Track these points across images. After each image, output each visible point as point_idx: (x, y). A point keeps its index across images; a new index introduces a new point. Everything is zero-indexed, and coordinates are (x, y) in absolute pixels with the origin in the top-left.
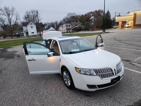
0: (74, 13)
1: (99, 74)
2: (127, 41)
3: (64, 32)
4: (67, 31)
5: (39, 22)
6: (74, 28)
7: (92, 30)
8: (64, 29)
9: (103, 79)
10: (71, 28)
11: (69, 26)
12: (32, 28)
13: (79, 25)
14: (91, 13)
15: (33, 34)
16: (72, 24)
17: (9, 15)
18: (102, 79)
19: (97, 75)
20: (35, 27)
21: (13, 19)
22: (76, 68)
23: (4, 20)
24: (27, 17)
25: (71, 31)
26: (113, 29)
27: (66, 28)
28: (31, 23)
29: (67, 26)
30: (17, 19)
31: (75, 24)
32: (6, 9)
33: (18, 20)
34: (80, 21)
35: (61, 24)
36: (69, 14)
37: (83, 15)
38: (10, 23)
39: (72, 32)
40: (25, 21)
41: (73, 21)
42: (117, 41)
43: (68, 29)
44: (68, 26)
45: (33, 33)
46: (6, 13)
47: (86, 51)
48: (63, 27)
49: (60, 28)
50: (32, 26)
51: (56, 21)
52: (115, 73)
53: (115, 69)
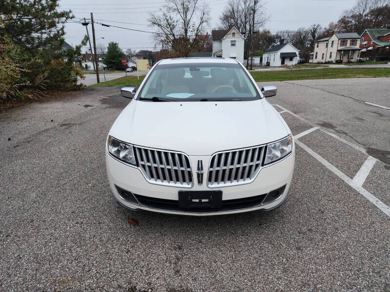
1: (143, 163)
3: (328, 59)
4: (338, 59)
6: (370, 48)
8: (330, 49)
10: (357, 47)
11: (354, 41)
12: (233, 44)
16: (366, 34)
17: (186, 10)
19: (138, 165)
21: (195, 20)
23: (175, 24)
27: (340, 48)
29: (343, 41)
30: (202, 23)
31: (377, 35)
33: (204, 24)
35: (329, 33)
38: (186, 31)
39: (361, 62)
41: (378, 25)
43: (343, 52)
44: (349, 42)
46: (180, 7)
48: (330, 45)
49: (318, 46)
50: (235, 41)
51: (314, 25)
52: (198, 174)
53: (201, 161)
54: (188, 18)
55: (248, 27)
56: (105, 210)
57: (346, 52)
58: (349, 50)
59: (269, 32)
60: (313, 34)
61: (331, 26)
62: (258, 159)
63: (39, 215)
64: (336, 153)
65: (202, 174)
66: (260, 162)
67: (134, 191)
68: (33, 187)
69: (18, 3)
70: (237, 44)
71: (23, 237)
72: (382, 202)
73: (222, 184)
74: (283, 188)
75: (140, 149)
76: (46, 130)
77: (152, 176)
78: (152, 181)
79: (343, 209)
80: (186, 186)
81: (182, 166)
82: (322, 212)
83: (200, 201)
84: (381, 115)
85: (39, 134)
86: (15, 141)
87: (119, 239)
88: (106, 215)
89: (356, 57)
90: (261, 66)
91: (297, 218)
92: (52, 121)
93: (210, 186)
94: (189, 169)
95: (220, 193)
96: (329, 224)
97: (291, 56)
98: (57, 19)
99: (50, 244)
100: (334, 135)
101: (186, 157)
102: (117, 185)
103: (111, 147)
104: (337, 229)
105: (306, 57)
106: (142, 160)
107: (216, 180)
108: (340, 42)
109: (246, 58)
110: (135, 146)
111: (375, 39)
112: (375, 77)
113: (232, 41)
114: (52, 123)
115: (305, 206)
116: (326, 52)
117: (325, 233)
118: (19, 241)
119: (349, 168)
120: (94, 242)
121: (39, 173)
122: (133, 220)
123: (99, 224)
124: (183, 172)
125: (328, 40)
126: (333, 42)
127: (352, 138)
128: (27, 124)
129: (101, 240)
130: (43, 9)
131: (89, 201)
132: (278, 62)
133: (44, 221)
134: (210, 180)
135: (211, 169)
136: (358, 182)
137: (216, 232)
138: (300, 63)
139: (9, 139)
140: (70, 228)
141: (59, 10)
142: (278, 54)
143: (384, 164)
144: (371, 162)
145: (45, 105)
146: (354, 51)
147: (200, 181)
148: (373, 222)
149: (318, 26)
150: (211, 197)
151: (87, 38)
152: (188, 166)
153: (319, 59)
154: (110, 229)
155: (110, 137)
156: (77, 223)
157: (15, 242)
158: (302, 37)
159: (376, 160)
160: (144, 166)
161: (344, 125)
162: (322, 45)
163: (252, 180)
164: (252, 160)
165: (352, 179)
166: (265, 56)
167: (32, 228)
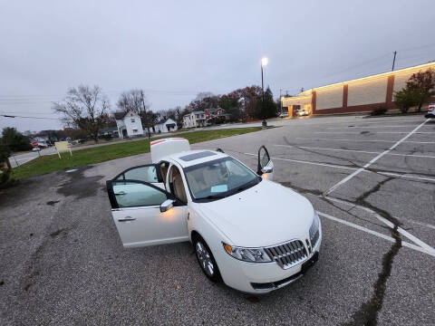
0: (209, 93)
1: (275, 258)
2: (308, 144)
3: (193, 126)
4: (198, 125)
5: (147, 111)
6: (210, 118)
7: (244, 122)
8: (192, 121)
9: (286, 267)
10: (205, 118)
11: (202, 116)
12: (133, 121)
13: (219, 113)
14: (239, 91)
15: (136, 134)
16: (206, 111)
17: (89, 100)
18: (282, 267)
19: (272, 261)
20: (138, 120)
21: (98, 107)
22: (224, 244)
23: (81, 110)
24: (124, 103)
25: (206, 124)
26: (278, 118)
27: (197, 119)
28: (131, 112)
29: (198, 116)
30: (104, 108)
31: (212, 112)
32: (83, 90)
33: (107, 109)
34: (221, 106)
35: (187, 112)
36: (201, 94)
37: (224, 96)
38: (92, 115)
39: (208, 126)
40: (120, 110)
42: (290, 144)
43: (199, 121)
44: (200, 116)
45: (136, 131)
46: (83, 98)
47: (241, 189)
48: (191, 118)
49: (185, 119)
51: (177, 107)
57: (201, 121)
59: (152, 112)
60: (178, 112)
61: (186, 107)
65: (310, 246)
70: (136, 121)
75: (270, 249)
76: (41, 249)
77: (284, 264)
85: (38, 258)
86: (14, 282)
90: (154, 133)
92: (32, 234)
93: (314, 250)
94: (303, 248)
97: (173, 126)
101: (298, 240)
105: (180, 125)
106: (274, 255)
107: (314, 245)
109: (144, 128)
110: (264, 248)
113: (131, 119)
116: (190, 121)
122: (252, 297)
124: (300, 251)
125: (189, 116)
132: (166, 130)
135: (311, 239)
138: (178, 129)
142: (165, 125)
153: (188, 126)
166: (156, 127)
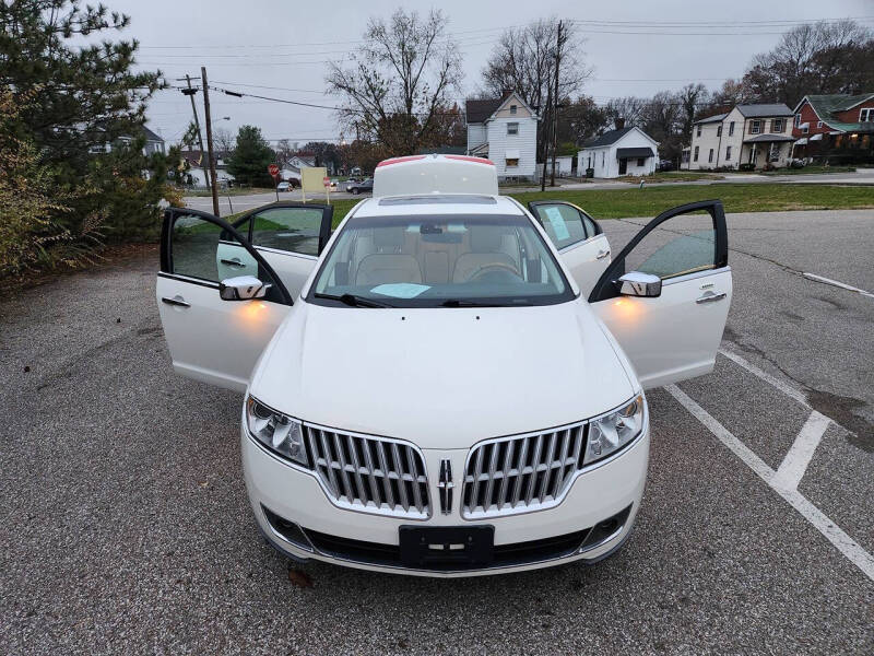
1: (321, 462)
3: (723, 162)
4: (745, 161)
6: (816, 138)
8: (726, 140)
10: (788, 134)
11: (779, 122)
12: (513, 131)
13: (867, 114)
15: (513, 172)
16: (805, 106)
17: (409, 57)
18: (334, 500)
19: (311, 466)
23: (384, 88)
24: (502, 71)
27: (748, 138)
28: (513, 100)
29: (756, 123)
30: (443, 84)
31: (830, 109)
32: (401, 26)
33: (449, 87)
35: (723, 105)
36: (807, 29)
38: (409, 103)
39: (794, 168)
41: (831, 85)
43: (758, 147)
44: (768, 125)
45: (512, 162)
46: (396, 51)
48: (725, 132)
49: (699, 134)
50: (517, 124)
51: (691, 87)
52: (442, 491)
53: (448, 461)
54: (414, 73)
55: (545, 93)
56: (238, 549)
57: (763, 145)
58: (770, 142)
59: (590, 102)
60: (689, 106)
61: (728, 86)
62: (570, 454)
63: (97, 560)
64: (741, 404)
65: (450, 490)
66: (574, 460)
67: (303, 523)
68: (81, 491)
69: (46, 59)
70: (521, 129)
71: (65, 616)
72: (840, 530)
73: (493, 511)
74: (626, 512)
75: (317, 432)
76: (106, 346)
77: (342, 492)
78: (343, 502)
79: (757, 546)
80: (415, 516)
81: (406, 470)
82: (711, 555)
83: (447, 547)
84: (839, 307)
85: (92, 356)
86: (39, 374)
87: (270, 621)
88: (241, 561)
89: (785, 158)
90: (573, 176)
91: (655, 568)
92: (119, 321)
93: (467, 515)
94: (421, 479)
95: (488, 532)
96: (726, 584)
97: (641, 156)
98: (130, 91)
99: (122, 635)
100: (735, 358)
101: (414, 451)
102: (266, 505)
103: (253, 419)
104: (742, 597)
105: (673, 157)
106: (321, 455)
107: (481, 502)
108: (748, 125)
109: (540, 159)
110: (305, 424)
111: (825, 116)
112: (826, 209)
113: (509, 124)
114: (119, 328)
115: (673, 538)
116: (715, 146)
117: (717, 607)
118: (55, 626)
119: (768, 443)
120: (216, 630)
121: (93, 455)
122: (299, 573)
123: (227, 582)
124: (408, 484)
125: (721, 121)
126: (733, 124)
127: (775, 364)
128: (64, 330)
129: (231, 626)
130: (101, 68)
131: (203, 525)
132: (612, 170)
133: (108, 577)
134: (467, 501)
135: (470, 479)
136: (787, 478)
137: (481, 604)
138: (661, 169)
139: (27, 369)
140: (164, 593)
141: (134, 71)
142: (612, 151)
143: (846, 432)
144: (817, 426)
145: (102, 282)
146: (780, 143)
147: (446, 506)
148: (822, 580)
149: (700, 88)
150: (470, 539)
151: (195, 129)
152: (421, 471)
153: (703, 162)
154: (251, 596)
155: (251, 398)
156: (179, 582)
157: (46, 630)
158: (664, 111)
159: (829, 420)
160: (324, 469)
161: (758, 332)
162: (709, 132)
163: (559, 500)
164: (557, 457)
165: (776, 469)
166: (583, 156)
167: (82, 592)
